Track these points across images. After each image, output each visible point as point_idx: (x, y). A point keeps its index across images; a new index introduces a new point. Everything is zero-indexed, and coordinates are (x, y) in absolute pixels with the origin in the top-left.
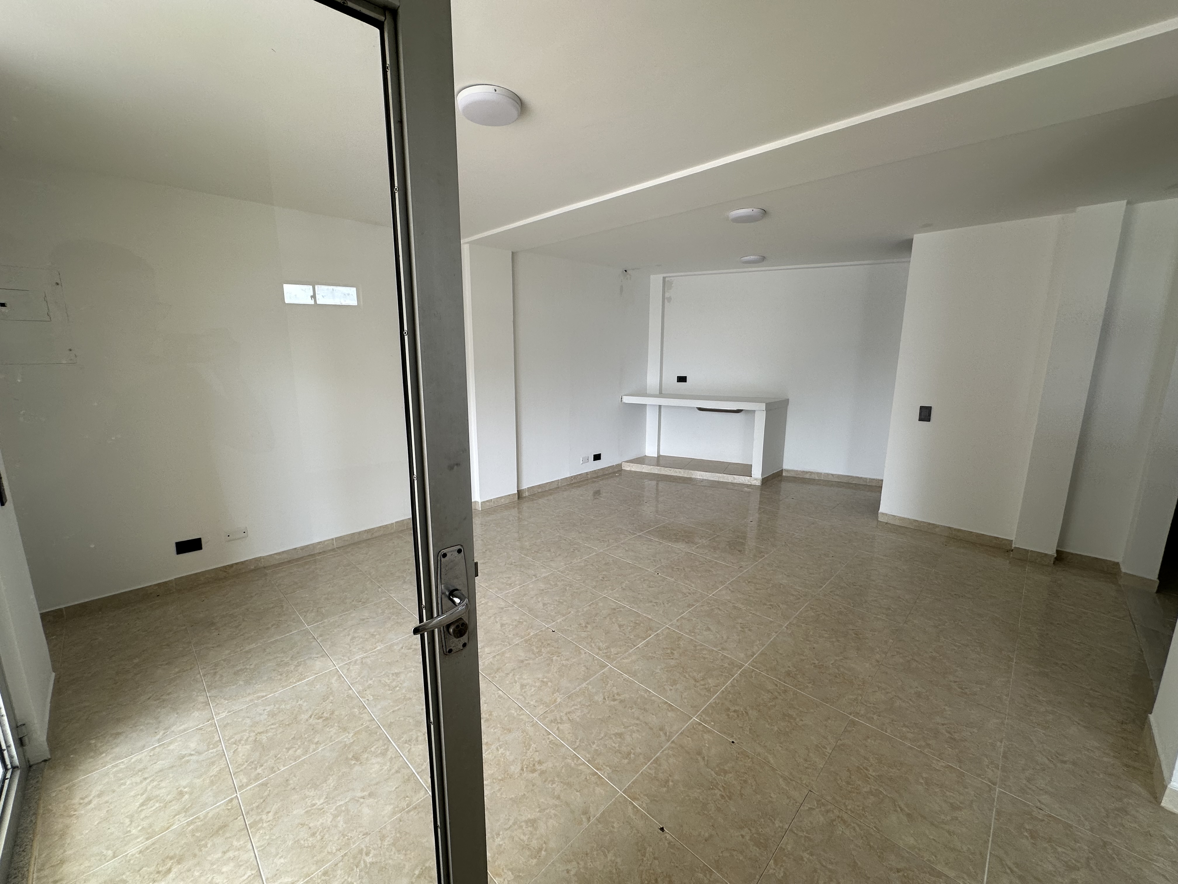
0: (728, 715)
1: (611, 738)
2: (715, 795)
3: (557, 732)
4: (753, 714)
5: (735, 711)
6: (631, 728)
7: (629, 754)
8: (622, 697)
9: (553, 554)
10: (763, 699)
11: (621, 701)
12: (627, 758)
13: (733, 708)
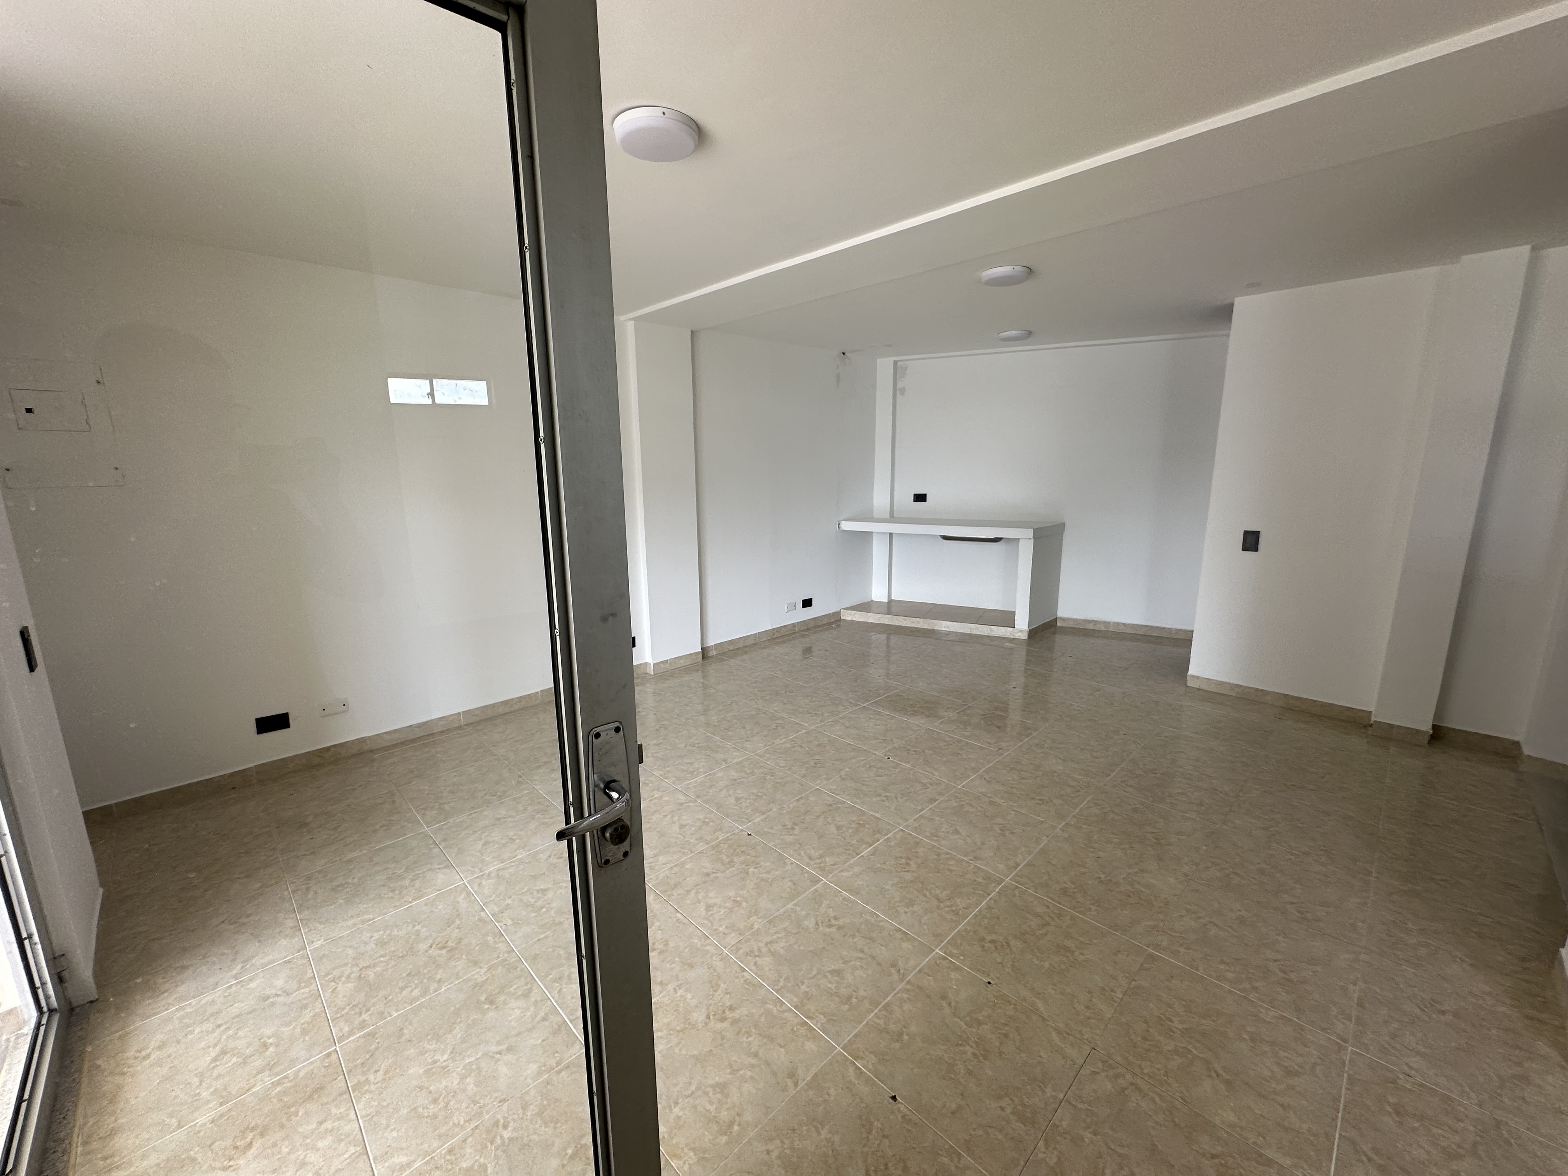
0: (983, 947)
1: (825, 976)
2: (965, 1053)
3: (754, 968)
4: (1016, 945)
5: (992, 941)
6: (853, 962)
7: (850, 997)
8: (840, 922)
9: (749, 732)
10: (1030, 926)
11: (840, 928)
12: (847, 1004)
13: (989, 938)
